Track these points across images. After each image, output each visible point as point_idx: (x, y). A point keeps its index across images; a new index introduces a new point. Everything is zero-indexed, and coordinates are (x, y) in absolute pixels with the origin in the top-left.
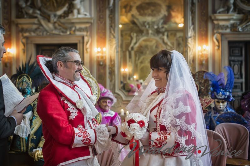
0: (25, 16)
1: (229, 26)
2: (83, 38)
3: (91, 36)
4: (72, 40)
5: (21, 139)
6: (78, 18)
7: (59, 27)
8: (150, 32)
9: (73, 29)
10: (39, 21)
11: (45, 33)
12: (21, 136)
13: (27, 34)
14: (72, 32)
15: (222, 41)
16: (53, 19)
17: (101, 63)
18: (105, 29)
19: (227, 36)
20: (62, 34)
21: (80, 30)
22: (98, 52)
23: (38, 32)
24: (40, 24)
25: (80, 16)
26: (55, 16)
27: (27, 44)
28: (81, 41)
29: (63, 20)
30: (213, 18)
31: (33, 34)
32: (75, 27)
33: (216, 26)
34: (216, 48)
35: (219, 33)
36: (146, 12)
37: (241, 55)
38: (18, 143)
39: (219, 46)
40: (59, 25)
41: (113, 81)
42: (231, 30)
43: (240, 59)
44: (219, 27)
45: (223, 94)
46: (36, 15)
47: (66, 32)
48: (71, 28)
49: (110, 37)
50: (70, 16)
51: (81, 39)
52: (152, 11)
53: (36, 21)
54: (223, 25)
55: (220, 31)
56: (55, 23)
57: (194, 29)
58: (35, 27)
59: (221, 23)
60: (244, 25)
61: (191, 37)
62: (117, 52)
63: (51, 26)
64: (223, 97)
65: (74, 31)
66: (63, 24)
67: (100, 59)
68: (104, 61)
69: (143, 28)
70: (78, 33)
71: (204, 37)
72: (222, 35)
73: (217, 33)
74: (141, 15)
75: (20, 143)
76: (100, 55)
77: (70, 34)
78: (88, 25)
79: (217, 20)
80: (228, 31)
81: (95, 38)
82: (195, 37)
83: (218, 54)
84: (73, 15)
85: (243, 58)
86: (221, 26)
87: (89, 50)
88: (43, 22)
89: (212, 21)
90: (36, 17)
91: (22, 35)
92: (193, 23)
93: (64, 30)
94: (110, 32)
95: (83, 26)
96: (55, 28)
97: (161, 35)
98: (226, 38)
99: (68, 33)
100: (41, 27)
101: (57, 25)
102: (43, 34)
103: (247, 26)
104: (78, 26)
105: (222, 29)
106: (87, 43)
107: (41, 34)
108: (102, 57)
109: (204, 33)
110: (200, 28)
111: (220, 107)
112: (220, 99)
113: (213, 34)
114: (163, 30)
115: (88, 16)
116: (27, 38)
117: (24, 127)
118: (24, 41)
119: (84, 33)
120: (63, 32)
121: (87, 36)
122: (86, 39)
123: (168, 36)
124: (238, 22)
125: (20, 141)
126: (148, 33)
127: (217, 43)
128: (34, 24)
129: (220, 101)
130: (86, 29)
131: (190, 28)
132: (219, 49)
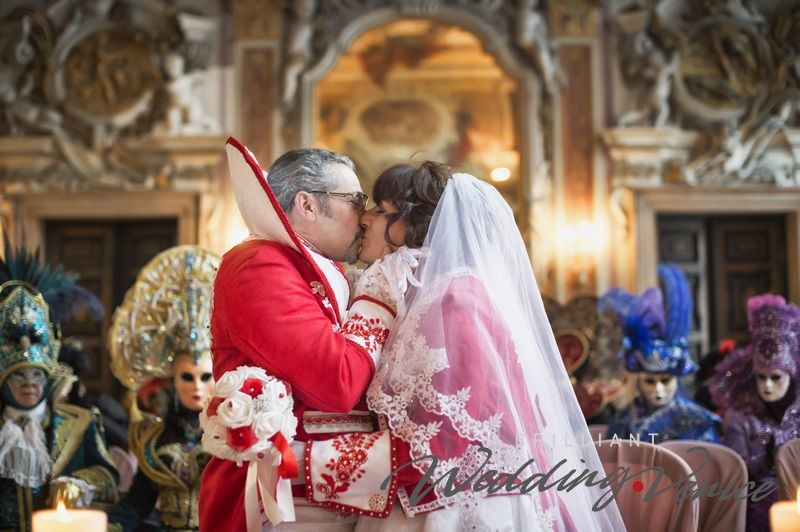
0: (14, 130)
1: (658, 167)
2: (197, 198)
3: (223, 191)
4: (164, 207)
5: (20, 495)
6: (181, 138)
7: (120, 166)
9: (167, 170)
10: (56, 145)
11: (75, 184)
12: (21, 482)
13: (16, 188)
14: (162, 181)
15: (637, 211)
16: (102, 138)
19: (653, 197)
20: (129, 186)
21: (189, 174)
23: (53, 181)
24: (60, 156)
25: (190, 131)
26: (109, 128)
27: (17, 216)
28: (192, 209)
29: (133, 144)
30: (608, 140)
31: (36, 187)
32: (173, 165)
33: (618, 168)
34: (621, 233)
35: (629, 189)
37: (695, 258)
38: (10, 510)
39: (628, 229)
40: (122, 159)
42: (664, 179)
43: (692, 268)
44: (627, 169)
45: (663, 356)
46: (46, 126)
47: (141, 181)
48: (157, 170)
50: (158, 131)
51: (189, 203)
53: (46, 145)
54: (641, 166)
55: (632, 181)
56: (106, 152)
57: (551, 173)
58: (42, 163)
59: (635, 158)
60: (701, 164)
61: (541, 199)
63: (94, 160)
64: (664, 365)
65: (170, 178)
66: (135, 154)
70: (181, 185)
72: (638, 193)
73: (621, 186)
75: (17, 506)
77: (157, 187)
78: (213, 160)
79: (621, 147)
80: (655, 181)
82: (553, 197)
83: (625, 255)
84: (167, 127)
85: (700, 267)
86: (632, 167)
88: (69, 149)
89: (606, 150)
90: (47, 134)
92: (548, 156)
93: (137, 175)
95: (198, 162)
96: (109, 168)
98: (650, 205)
99: (150, 183)
100: (63, 166)
101: (113, 158)
102: (68, 187)
103: (710, 169)
104: (181, 163)
105: (636, 174)
106: (210, 214)
107: (62, 186)
109: (580, 186)
110: (569, 169)
111: (659, 398)
112: (657, 373)
113: (610, 190)
115: (215, 129)
116: (16, 199)
117: (28, 453)
118: (7, 208)
119: (201, 185)
120: (133, 180)
121: (210, 192)
122: (206, 203)
124: (683, 156)
125: (15, 501)
127: (621, 218)
128: (41, 154)
129: (657, 377)
130: (207, 173)
131: (538, 171)
132: (627, 237)
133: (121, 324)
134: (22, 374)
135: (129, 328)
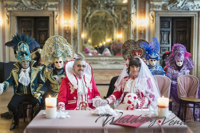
1: (161, 6)
2: (53, 12)
3: (59, 11)
4: (45, 14)
5: (24, 87)
7: (35, 4)
8: (102, 6)
9: (46, 5)
11: (24, 8)
12: (24, 85)
13: (10, 9)
14: (45, 8)
15: (155, 16)
17: (67, 32)
18: (70, 6)
19: (159, 13)
20: (37, 9)
21: (52, 6)
22: (65, 24)
23: (19, 7)
24: (21, 1)
27: (10, 16)
28: (52, 15)
31: (15, 9)
32: (48, 4)
33: (152, 6)
34: (152, 21)
35: (154, 11)
37: (169, 27)
38: (22, 89)
40: (35, 3)
41: (76, 45)
42: (162, 9)
43: (168, 30)
48: (44, 5)
49: (74, 12)
51: (52, 13)
54: (157, 5)
55: (155, 9)
57: (136, 7)
58: (16, 3)
59: (156, 3)
60: (171, 5)
61: (133, 14)
62: (79, 23)
63: (29, 2)
64: (155, 57)
65: (47, 7)
66: (39, 1)
67: (66, 29)
68: (70, 31)
69: (96, 3)
70: (50, 9)
71: (143, 14)
72: (156, 12)
73: (152, 10)
75: (23, 89)
76: (66, 26)
77: (44, 9)
78: (57, 3)
79: (153, 1)
80: (160, 9)
81: (63, 13)
82: (136, 13)
83: (152, 26)
85: (170, 30)
86: (155, 5)
87: (58, 22)
89: (149, 2)
91: (7, 9)
92: (135, 3)
93: (39, 7)
94: (74, 9)
95: (53, 3)
96: (32, 5)
97: (110, 9)
98: (159, 15)
99: (42, 8)
100: (21, 4)
101: (33, 2)
102: (23, 9)
103: (173, 6)
105: (156, 8)
106: (57, 16)
107: (21, 9)
108: (68, 28)
109: (143, 10)
110: (140, 7)
112: (153, 58)
113: (150, 11)
114: (112, 5)
116: (10, 12)
117: (25, 78)
118: (8, 14)
119: (55, 9)
120: (38, 8)
121: (56, 11)
122: (56, 13)
123: (115, 10)
124: (167, 3)
125: (23, 88)
126: (100, 7)
127: (152, 18)
128: (16, 1)
130: (55, 6)
131: (133, 7)
132: (153, 22)
134: (25, 62)
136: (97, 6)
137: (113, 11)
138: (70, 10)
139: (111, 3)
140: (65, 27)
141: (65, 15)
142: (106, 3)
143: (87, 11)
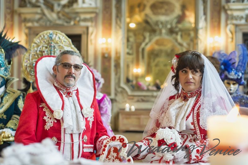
0: (28, 5)
1: (244, 16)
2: (87, 28)
3: (96, 26)
6: (82, 8)
7: (63, 17)
8: (164, 31)
9: (78, 19)
10: (42, 10)
11: (48, 23)
13: (29, 24)
14: (76, 22)
15: (236, 32)
16: (57, 8)
17: (106, 55)
18: (110, 19)
19: (241, 27)
20: (65, 24)
21: (85, 20)
22: (103, 44)
23: (41, 22)
24: (43, 14)
25: (85, 6)
26: (59, 5)
27: (30, 34)
28: (86, 32)
29: (67, 10)
30: (226, 7)
31: (36, 24)
32: (80, 17)
33: (230, 17)
34: (230, 40)
35: (234, 24)
36: (159, 11)
39: (232, 38)
40: (63, 15)
41: (118, 74)
42: (246, 21)
44: (233, 18)
46: (39, 4)
47: (70, 22)
48: (75, 19)
49: (116, 28)
50: (75, 6)
51: (85, 30)
52: (166, 10)
53: (39, 10)
54: (238, 16)
55: (235, 22)
56: (58, 13)
57: (206, 19)
58: (38, 17)
59: (236, 14)
61: (202, 28)
63: (54, 16)
65: (79, 21)
66: (68, 13)
67: (105, 51)
68: (109, 55)
69: (156, 28)
70: (83, 24)
71: (216, 29)
72: (236, 26)
73: (230, 24)
74: (155, 14)
76: (105, 46)
77: (75, 24)
78: (93, 15)
79: (231, 10)
80: (243, 22)
81: (100, 28)
82: (206, 28)
84: (78, 4)
86: (235, 17)
87: (93, 42)
88: (46, 12)
89: (226, 11)
90: (39, 7)
91: (25, 25)
92: (205, 14)
93: (68, 20)
94: (116, 23)
95: (88, 16)
96: (59, 18)
97: (174, 35)
98: (241, 30)
99: (72, 23)
100: (44, 17)
101: (60, 15)
102: (46, 24)
104: (83, 16)
105: (236, 19)
106: (92, 34)
107: (44, 24)
108: (107, 49)
109: (216, 24)
110: (212, 18)
111: (231, 90)
113: (227, 25)
114: (177, 29)
115: (93, 5)
116: (29, 28)
118: (27, 31)
119: (89, 24)
120: (67, 22)
121: (92, 26)
122: (91, 30)
123: (181, 36)
126: (161, 33)
127: (230, 35)
128: (37, 13)
129: (231, 82)
130: (91, 20)
131: (201, 18)
132: (232, 41)
133: (26, 59)
135: (29, 60)
136: (158, 32)
137: (179, 37)
138: (110, 24)
139: (176, 27)
140: (102, 49)
141: (103, 32)
142: (169, 26)
143: (145, 38)
